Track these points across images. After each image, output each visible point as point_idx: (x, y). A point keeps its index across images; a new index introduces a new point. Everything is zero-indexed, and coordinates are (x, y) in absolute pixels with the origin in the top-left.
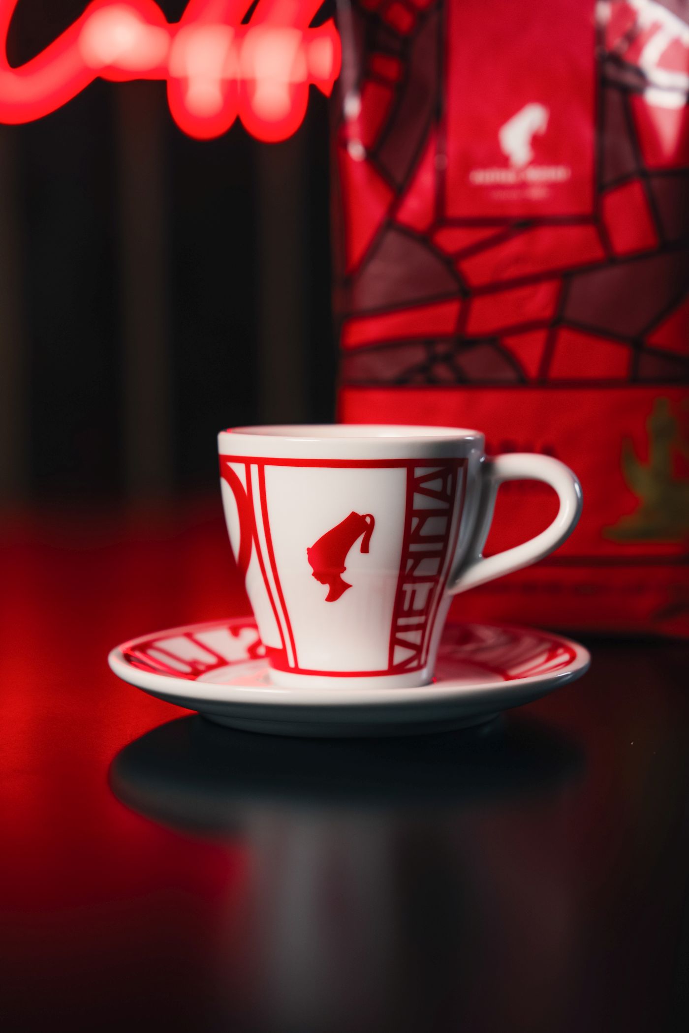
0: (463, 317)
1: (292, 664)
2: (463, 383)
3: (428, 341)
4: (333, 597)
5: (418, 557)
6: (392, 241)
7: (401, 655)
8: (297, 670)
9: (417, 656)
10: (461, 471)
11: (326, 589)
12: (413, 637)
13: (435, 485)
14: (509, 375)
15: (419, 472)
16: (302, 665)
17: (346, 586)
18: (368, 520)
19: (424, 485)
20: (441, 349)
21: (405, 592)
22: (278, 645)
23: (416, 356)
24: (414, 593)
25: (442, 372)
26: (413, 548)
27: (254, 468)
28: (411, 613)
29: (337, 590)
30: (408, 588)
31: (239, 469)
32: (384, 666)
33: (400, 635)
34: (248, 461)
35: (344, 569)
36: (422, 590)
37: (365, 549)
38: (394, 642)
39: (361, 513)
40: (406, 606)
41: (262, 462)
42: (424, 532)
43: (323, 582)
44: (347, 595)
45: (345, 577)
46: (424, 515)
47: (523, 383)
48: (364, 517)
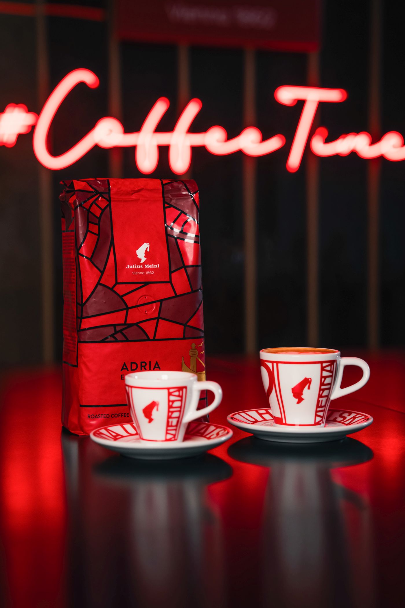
1: (284, 422)
4: (298, 403)
5: (324, 390)
7: (318, 419)
8: (286, 424)
9: (322, 419)
10: (335, 364)
11: (297, 400)
12: (321, 414)
13: (328, 368)
15: (324, 365)
16: (287, 423)
17: (303, 399)
18: (310, 380)
19: (326, 368)
21: (319, 401)
22: (280, 416)
24: (322, 401)
26: (323, 387)
27: (275, 365)
28: (321, 407)
29: (300, 400)
30: (320, 399)
31: (270, 365)
32: (313, 423)
33: (318, 414)
34: (273, 362)
35: (302, 394)
36: (324, 399)
37: (309, 388)
38: (316, 415)
39: (308, 377)
40: (320, 405)
41: (277, 363)
42: (326, 382)
43: (296, 398)
44: (303, 402)
45: (303, 397)
46: (325, 377)
48: (309, 379)
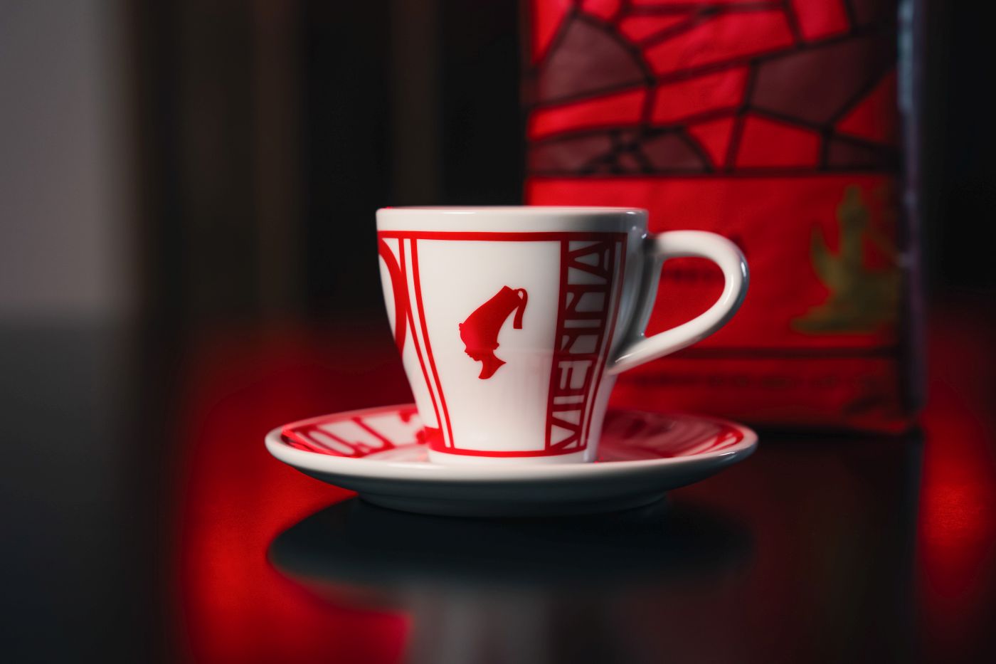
0: (648, 107)
1: (448, 444)
2: (649, 173)
3: (612, 130)
4: (486, 374)
5: (574, 334)
6: (578, 32)
7: (559, 435)
8: (453, 451)
9: (576, 437)
11: (478, 366)
12: (572, 417)
13: (591, 259)
14: (695, 163)
15: (574, 246)
16: (458, 445)
17: (500, 363)
18: (521, 294)
19: (579, 260)
20: (626, 138)
21: (560, 370)
22: (436, 426)
23: (601, 146)
24: (570, 371)
25: (628, 162)
26: (569, 324)
27: (407, 243)
28: (568, 392)
29: (491, 366)
30: (565, 365)
31: (393, 244)
32: (540, 446)
33: (558, 415)
34: (401, 236)
35: (496, 345)
36: (580, 369)
37: (518, 324)
38: (551, 422)
39: (513, 287)
40: (563, 385)
41: (415, 236)
42: (580, 307)
43: (476, 359)
44: (500, 373)
45: (498, 353)
46: (579, 290)
47: (710, 172)
48: (517, 291)
